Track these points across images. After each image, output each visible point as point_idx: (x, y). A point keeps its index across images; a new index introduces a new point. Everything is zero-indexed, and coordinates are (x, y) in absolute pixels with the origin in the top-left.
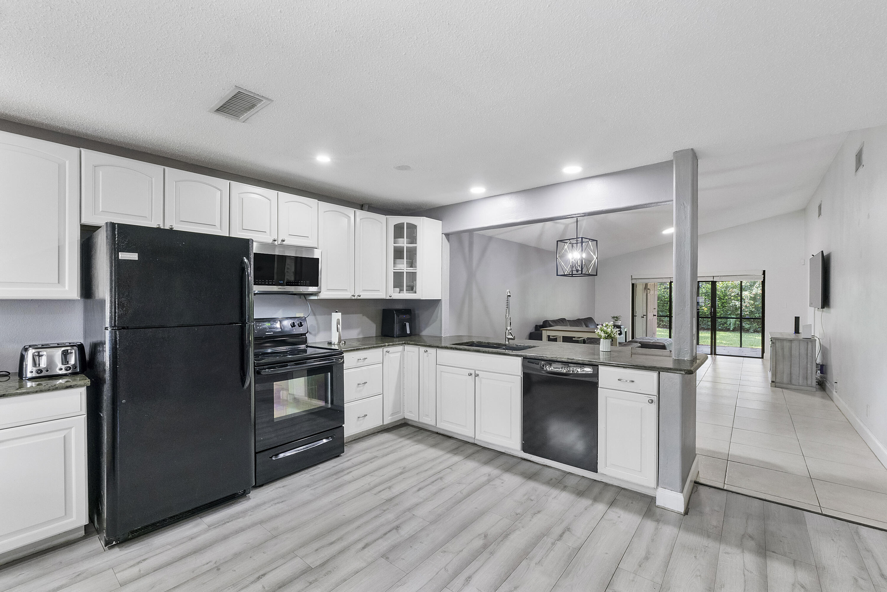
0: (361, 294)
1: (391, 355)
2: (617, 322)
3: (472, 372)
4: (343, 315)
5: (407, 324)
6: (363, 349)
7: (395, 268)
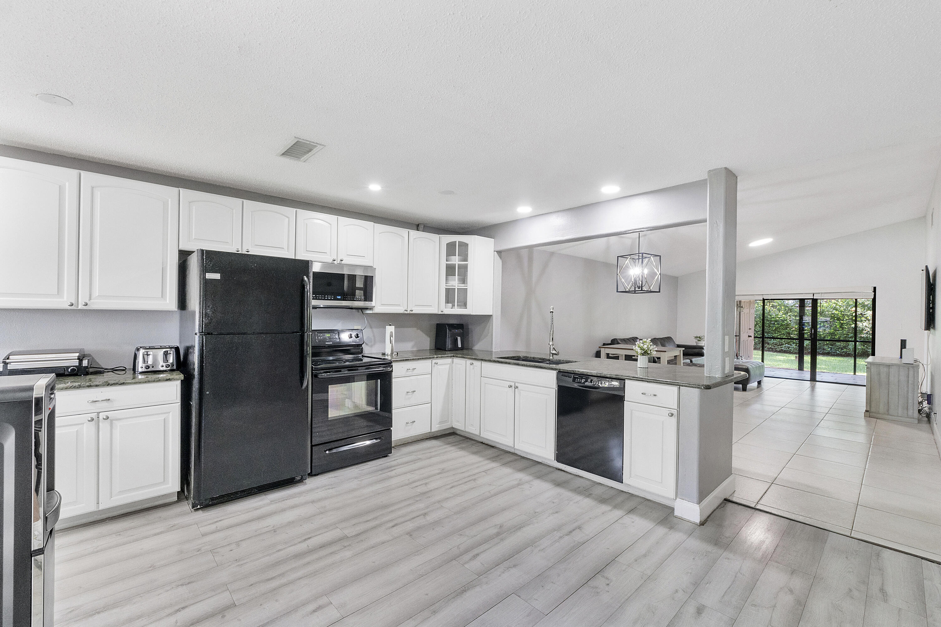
0: (413, 309)
1: (440, 367)
2: (699, 342)
3: (513, 384)
4: (396, 329)
5: (459, 338)
6: (412, 360)
7: (447, 285)
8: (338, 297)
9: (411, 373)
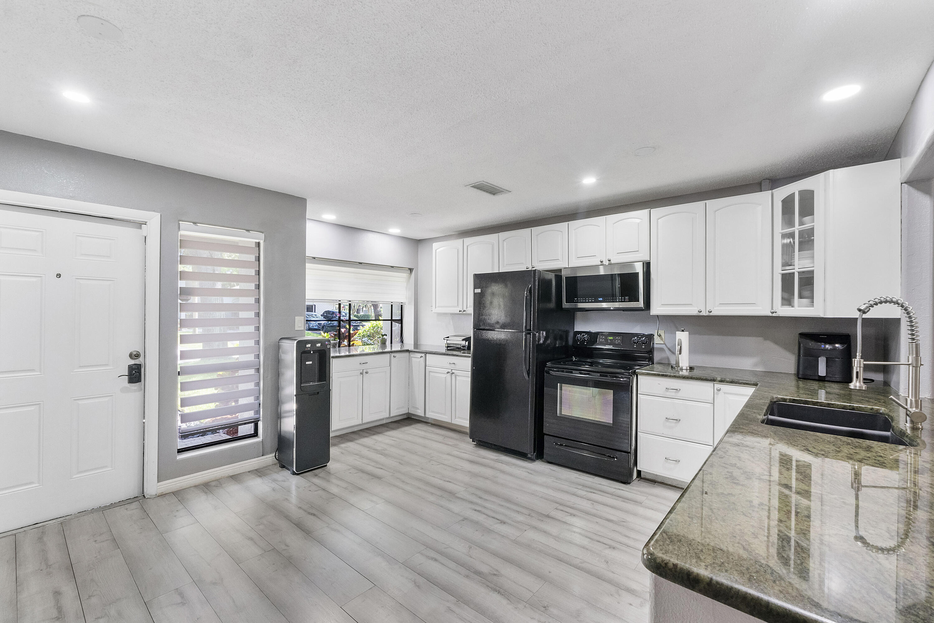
0: (712, 309)
5: (821, 360)
8: (599, 299)
9: (673, 394)
